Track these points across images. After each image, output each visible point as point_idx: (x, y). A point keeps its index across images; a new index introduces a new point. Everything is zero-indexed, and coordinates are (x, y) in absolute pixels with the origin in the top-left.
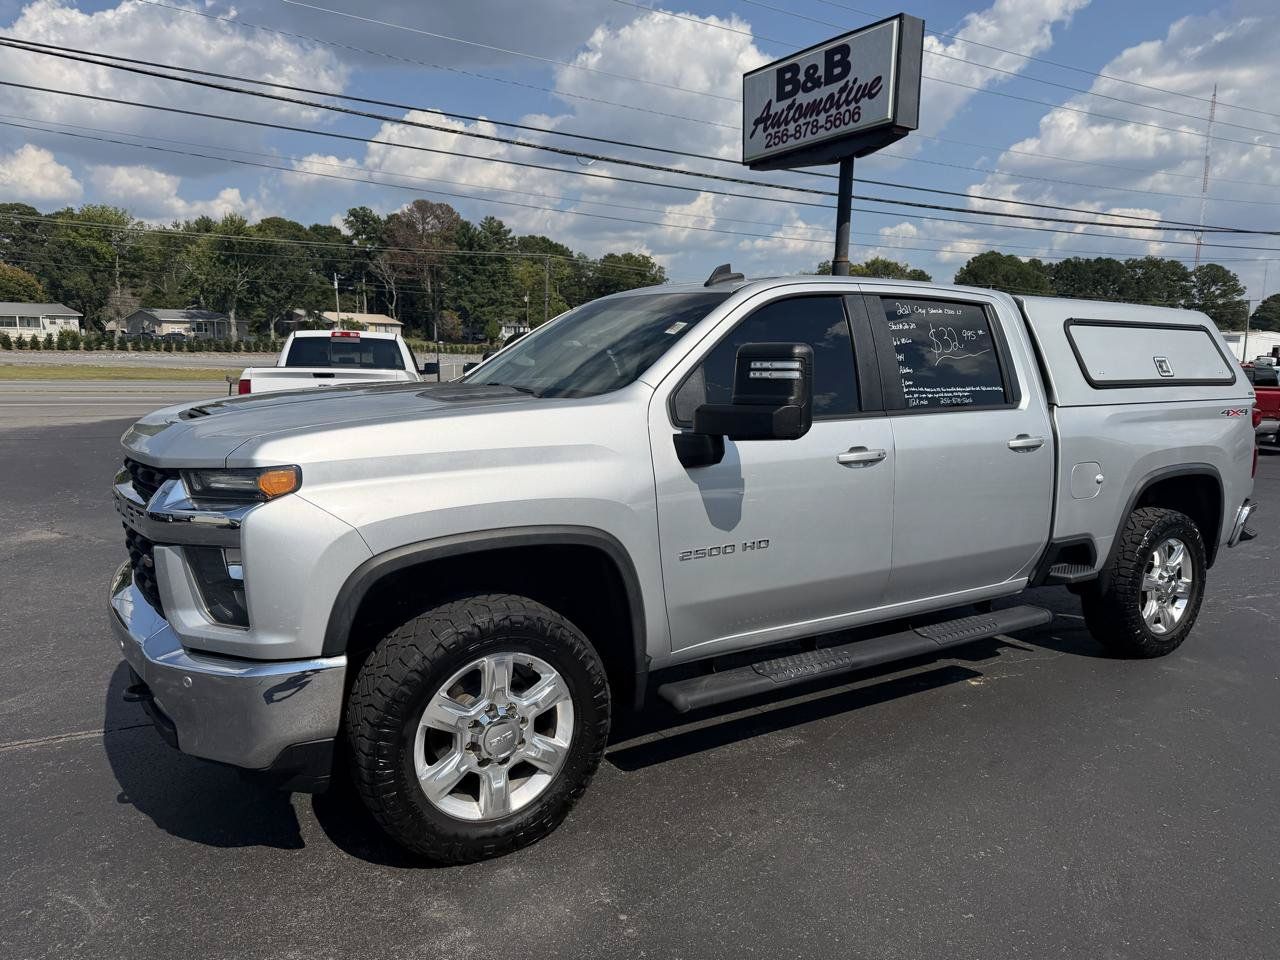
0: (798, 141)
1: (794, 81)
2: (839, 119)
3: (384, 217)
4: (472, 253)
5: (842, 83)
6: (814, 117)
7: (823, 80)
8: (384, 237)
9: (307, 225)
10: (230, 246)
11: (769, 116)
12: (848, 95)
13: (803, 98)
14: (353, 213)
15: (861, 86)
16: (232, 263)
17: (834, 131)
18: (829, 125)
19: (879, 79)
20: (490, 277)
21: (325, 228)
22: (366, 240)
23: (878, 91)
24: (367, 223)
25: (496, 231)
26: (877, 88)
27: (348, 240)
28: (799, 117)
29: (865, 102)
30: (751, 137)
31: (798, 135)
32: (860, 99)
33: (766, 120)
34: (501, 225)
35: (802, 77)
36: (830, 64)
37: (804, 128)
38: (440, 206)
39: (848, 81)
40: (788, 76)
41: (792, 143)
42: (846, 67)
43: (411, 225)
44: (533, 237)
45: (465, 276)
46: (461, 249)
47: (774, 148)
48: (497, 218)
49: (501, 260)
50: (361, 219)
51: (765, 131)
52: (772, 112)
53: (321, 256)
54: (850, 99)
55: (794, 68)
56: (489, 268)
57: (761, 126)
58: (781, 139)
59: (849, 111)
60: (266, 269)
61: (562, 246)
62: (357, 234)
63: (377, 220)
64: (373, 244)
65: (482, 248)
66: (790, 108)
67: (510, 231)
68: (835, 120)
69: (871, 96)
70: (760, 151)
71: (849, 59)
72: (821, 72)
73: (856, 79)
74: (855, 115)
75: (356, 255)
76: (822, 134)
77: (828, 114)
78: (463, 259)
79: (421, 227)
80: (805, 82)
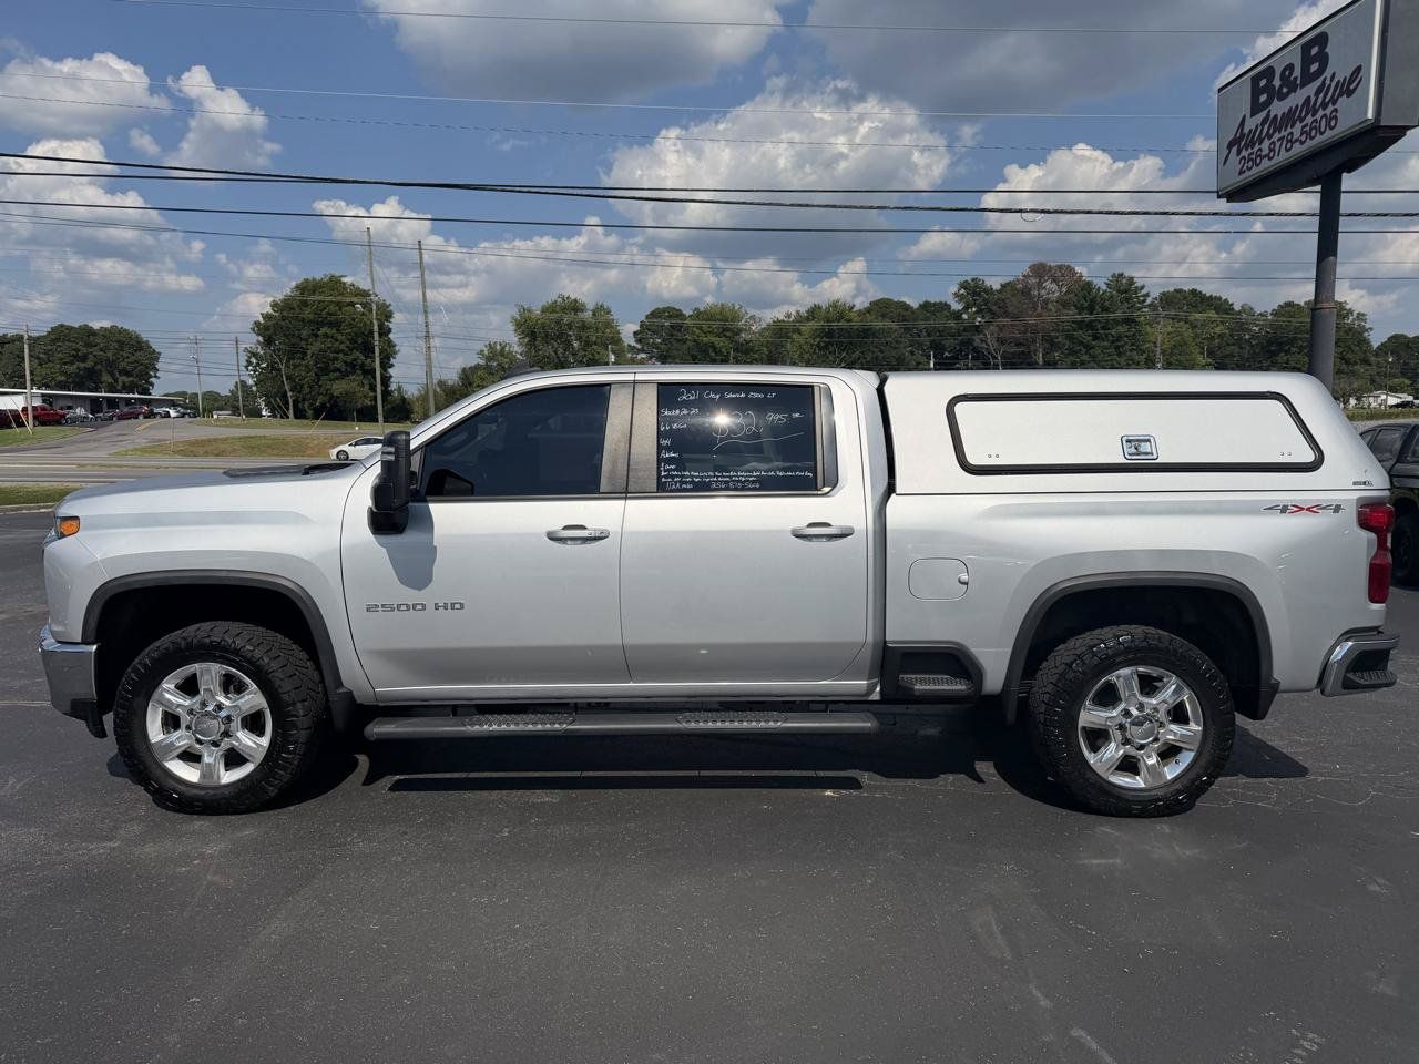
0: (1273, 161)
1: (1269, 88)
2: (1315, 128)
3: (997, 287)
4: (1092, 317)
5: (1318, 83)
6: (1289, 130)
7: (1299, 82)
8: (994, 308)
9: (914, 303)
10: (830, 334)
11: (1243, 135)
12: (1325, 97)
13: (1278, 108)
14: (964, 285)
15: (1339, 81)
16: (831, 349)
17: (1310, 144)
18: (1303, 138)
19: (1358, 69)
20: (1113, 342)
21: (935, 304)
22: (977, 312)
23: (1357, 85)
24: (979, 294)
25: (1125, 289)
26: (1354, 84)
27: (957, 316)
28: (1274, 132)
29: (1343, 101)
30: (1225, 163)
31: (1271, 155)
32: (1337, 100)
33: (1240, 141)
34: (1131, 281)
35: (1277, 83)
36: (1307, 59)
37: (1278, 145)
38: (1060, 267)
39: (1325, 79)
40: (1263, 82)
41: (1266, 165)
42: (1323, 59)
43: (1026, 292)
44: (1179, 291)
45: (1081, 343)
46: (1080, 314)
47: (1247, 174)
48: (1127, 274)
49: (1129, 321)
50: (974, 292)
51: (1238, 154)
52: (1246, 131)
53: (929, 335)
54: (1327, 100)
55: (1269, 72)
56: (1113, 332)
57: (1234, 149)
58: (1254, 161)
59: (1325, 115)
60: (862, 353)
61: (1220, 298)
62: (966, 308)
63: (989, 291)
64: (983, 317)
65: (1105, 310)
66: (1264, 122)
67: (1142, 287)
68: (1311, 130)
69: (1350, 93)
70: (1234, 180)
71: (1327, 50)
72: (1297, 72)
73: (1334, 75)
74: (1331, 120)
75: (965, 330)
76: (1298, 149)
77: (1305, 123)
78: (1081, 325)
79: (1036, 293)
80: (1281, 87)
